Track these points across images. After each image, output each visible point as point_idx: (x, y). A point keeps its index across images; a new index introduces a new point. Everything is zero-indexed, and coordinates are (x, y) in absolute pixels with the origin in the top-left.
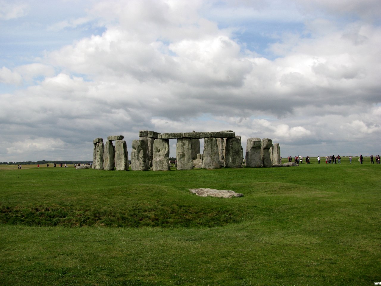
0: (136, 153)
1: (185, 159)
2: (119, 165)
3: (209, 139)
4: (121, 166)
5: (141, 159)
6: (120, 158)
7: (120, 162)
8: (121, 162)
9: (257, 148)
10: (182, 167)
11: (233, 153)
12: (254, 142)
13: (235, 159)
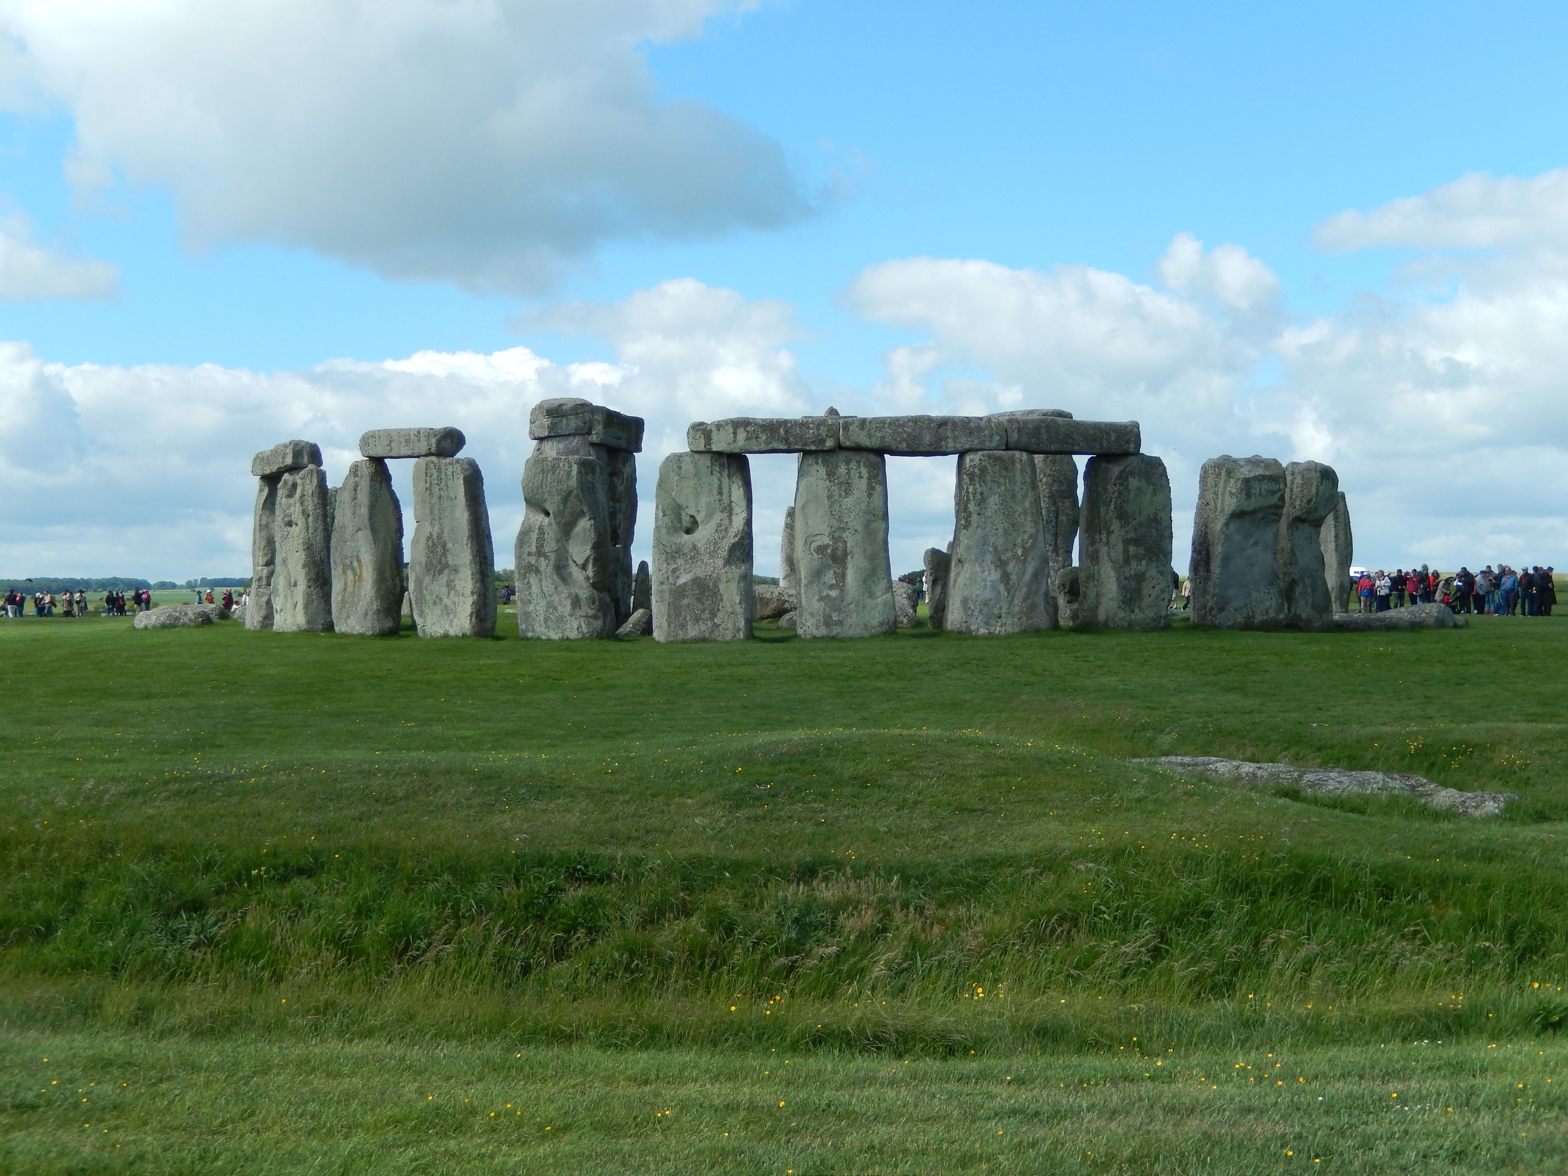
0: (551, 535)
1: (851, 575)
2: (437, 610)
3: (989, 456)
4: (447, 611)
5: (577, 574)
6: (446, 566)
7: (444, 590)
8: (450, 586)
9: (1260, 515)
10: (828, 622)
11: (1127, 542)
12: (1247, 482)
13: (1140, 578)
